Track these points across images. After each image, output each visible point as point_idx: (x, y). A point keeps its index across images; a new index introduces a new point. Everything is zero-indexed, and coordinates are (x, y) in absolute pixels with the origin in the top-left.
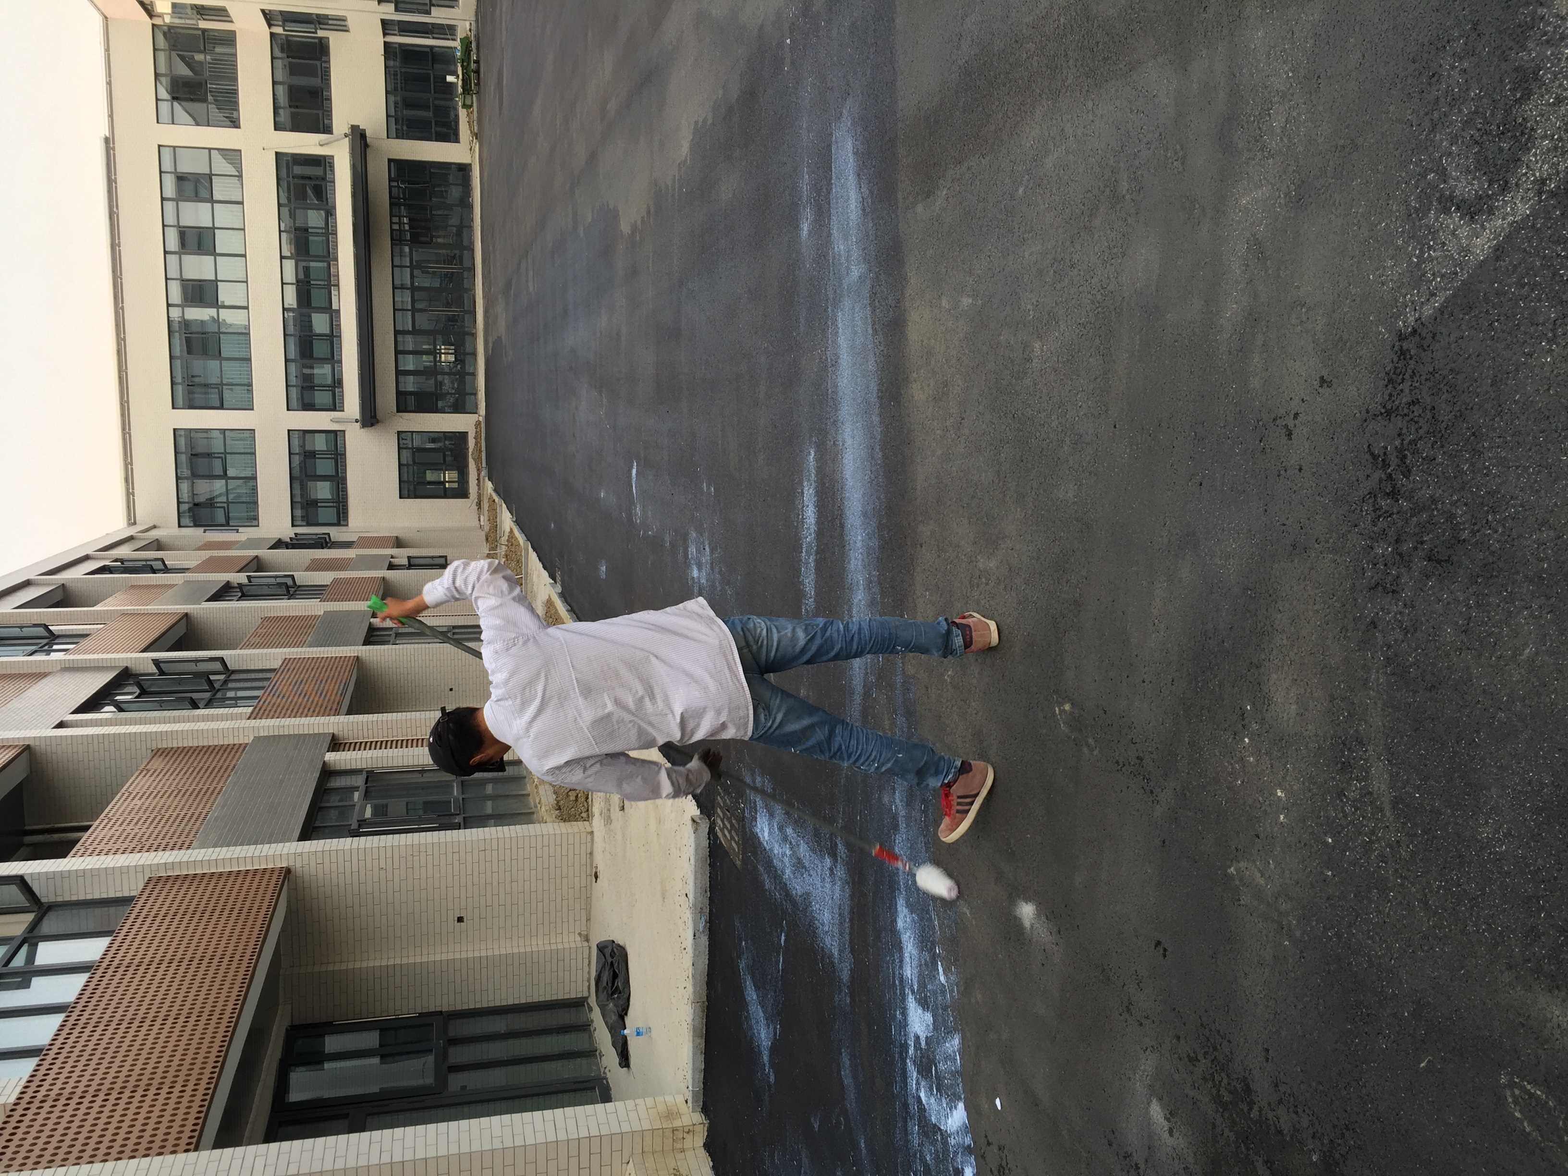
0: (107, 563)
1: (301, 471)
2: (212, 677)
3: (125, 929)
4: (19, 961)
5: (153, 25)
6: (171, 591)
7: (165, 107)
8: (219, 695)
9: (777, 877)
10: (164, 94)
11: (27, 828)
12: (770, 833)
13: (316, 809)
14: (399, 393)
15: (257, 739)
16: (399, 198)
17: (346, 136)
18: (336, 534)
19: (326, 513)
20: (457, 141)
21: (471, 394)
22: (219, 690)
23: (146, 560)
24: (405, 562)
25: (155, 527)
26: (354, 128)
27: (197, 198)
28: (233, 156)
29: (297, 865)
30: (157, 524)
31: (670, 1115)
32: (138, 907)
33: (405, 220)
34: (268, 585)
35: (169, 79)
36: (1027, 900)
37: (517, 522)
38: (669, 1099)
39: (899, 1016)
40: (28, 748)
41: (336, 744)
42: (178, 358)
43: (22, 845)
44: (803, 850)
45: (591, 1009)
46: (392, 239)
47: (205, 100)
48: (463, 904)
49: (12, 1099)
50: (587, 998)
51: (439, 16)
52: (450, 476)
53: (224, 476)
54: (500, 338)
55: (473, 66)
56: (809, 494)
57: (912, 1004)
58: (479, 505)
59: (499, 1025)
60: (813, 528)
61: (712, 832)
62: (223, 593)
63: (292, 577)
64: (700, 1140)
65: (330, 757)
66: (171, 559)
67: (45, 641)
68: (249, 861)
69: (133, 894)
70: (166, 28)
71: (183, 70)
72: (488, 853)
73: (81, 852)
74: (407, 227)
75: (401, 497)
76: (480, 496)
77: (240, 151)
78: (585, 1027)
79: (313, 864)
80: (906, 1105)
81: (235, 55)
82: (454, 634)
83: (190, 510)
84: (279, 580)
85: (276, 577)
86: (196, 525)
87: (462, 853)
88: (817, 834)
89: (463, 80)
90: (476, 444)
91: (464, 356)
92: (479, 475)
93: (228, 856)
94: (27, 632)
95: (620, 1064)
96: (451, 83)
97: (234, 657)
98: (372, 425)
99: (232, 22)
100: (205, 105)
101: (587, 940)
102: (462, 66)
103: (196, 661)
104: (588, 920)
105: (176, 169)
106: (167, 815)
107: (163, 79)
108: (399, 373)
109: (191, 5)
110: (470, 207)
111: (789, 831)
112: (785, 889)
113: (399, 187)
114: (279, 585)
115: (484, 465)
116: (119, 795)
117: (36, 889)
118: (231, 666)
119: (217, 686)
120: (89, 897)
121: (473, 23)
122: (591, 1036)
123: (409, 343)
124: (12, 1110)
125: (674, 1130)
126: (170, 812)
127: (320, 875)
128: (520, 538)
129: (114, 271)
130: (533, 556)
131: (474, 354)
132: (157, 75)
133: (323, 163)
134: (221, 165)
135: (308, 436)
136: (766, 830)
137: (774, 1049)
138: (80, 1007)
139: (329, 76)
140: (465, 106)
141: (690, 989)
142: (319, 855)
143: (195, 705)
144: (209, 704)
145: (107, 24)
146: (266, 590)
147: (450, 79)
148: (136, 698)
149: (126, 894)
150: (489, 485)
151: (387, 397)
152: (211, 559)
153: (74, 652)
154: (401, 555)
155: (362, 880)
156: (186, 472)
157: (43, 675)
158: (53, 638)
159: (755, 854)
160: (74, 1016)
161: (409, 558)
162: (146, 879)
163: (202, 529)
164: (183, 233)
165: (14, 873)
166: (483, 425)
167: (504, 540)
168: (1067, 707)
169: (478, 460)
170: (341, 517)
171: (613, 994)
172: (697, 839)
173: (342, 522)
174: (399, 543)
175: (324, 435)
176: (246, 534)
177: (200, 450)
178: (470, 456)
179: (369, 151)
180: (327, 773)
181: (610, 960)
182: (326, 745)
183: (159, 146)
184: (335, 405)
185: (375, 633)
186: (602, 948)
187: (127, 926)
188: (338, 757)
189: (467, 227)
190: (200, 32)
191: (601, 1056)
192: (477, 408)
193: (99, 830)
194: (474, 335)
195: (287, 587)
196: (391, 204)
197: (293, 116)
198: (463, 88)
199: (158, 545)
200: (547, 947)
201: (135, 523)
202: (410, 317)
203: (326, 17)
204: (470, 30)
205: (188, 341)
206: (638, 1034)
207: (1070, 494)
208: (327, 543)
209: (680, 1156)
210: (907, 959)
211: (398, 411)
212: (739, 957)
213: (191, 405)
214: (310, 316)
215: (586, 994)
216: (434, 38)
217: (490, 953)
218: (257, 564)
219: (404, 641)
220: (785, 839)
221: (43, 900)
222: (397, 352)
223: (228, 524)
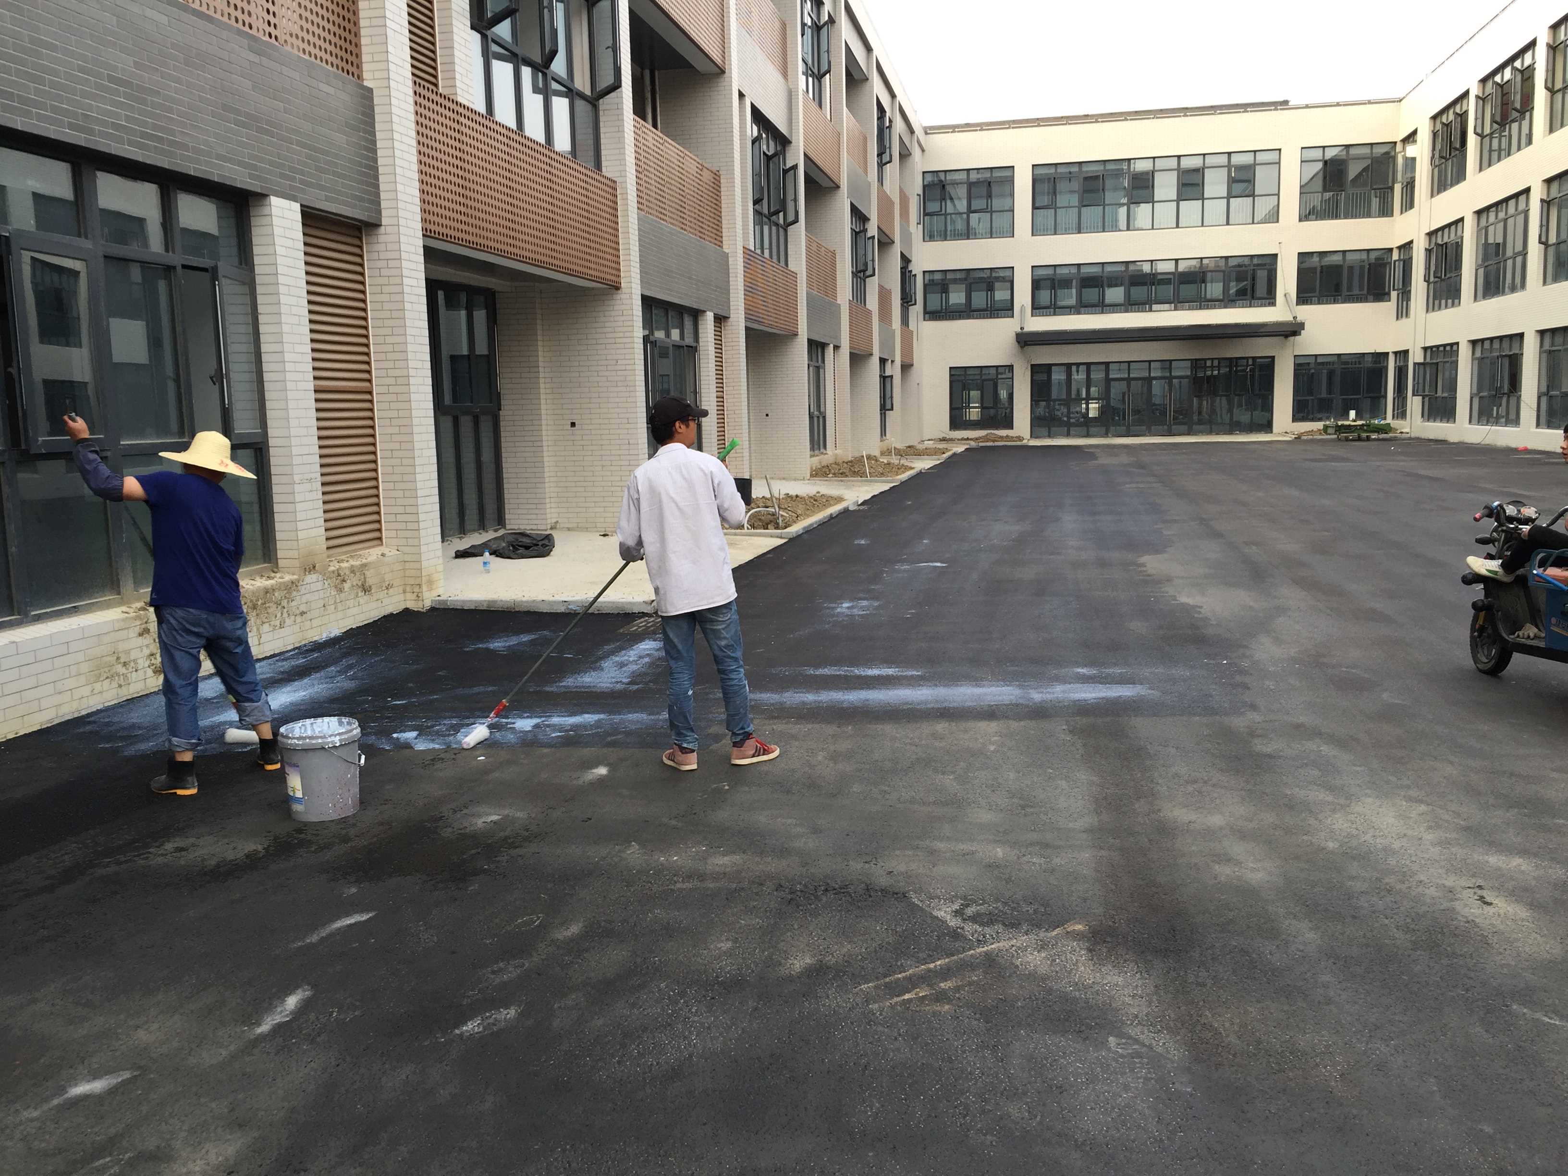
0: (888, 114)
1: (974, 278)
2: (781, 214)
3: (577, 167)
4: (555, 86)
5: (1395, 143)
6: (860, 171)
7: (1318, 154)
8: (765, 219)
9: (613, 653)
10: (1330, 154)
11: (657, 73)
12: (645, 649)
13: (666, 306)
14: (1050, 366)
15: (726, 256)
16: (1236, 366)
17: (1295, 318)
18: (916, 310)
19: (935, 301)
20: (1295, 419)
21: (1049, 432)
22: (770, 220)
23: (890, 148)
24: (888, 373)
25: (923, 151)
26: (1302, 326)
27: (1232, 181)
28: (1274, 217)
29: (622, 295)
30: (927, 152)
31: (430, 582)
32: (594, 176)
33: (1216, 373)
34: (865, 255)
35: (1345, 157)
36: (609, 771)
37: (920, 474)
38: (441, 583)
39: (526, 715)
40: (723, 72)
41: (720, 320)
42: (1080, 169)
43: (643, 69)
44: (634, 667)
45: (496, 531)
46: (1196, 360)
47: (1325, 189)
48: (586, 427)
49: (460, 100)
50: (505, 528)
51: (1414, 404)
52: (974, 413)
53: (970, 211)
54: (1096, 458)
55: (1364, 435)
56: (890, 671)
57: (535, 721)
58: (944, 440)
59: (487, 456)
60: (863, 674)
61: (644, 614)
62: (859, 216)
63: (873, 275)
64: (412, 605)
65: (710, 316)
66: (892, 170)
67: (816, 71)
68: (627, 257)
69: (604, 169)
70: (1393, 154)
71: (1353, 171)
72: (626, 447)
73: (637, 125)
74: (1209, 373)
75: (950, 368)
76: (951, 440)
77: (1278, 222)
78: (482, 526)
79: (622, 307)
80: (468, 718)
81: (1369, 216)
82: (818, 417)
83: (941, 181)
84: (870, 264)
85: (873, 260)
86: (924, 187)
87: (627, 426)
88: (645, 674)
89: (1349, 425)
90: (1002, 437)
91: (1086, 425)
92: (971, 439)
93: (631, 242)
94: (824, 56)
95: (458, 551)
96: (1348, 414)
97: (799, 234)
98: (1018, 342)
99: (1402, 213)
100: (1320, 189)
101: (552, 528)
102: (1363, 425)
103: (795, 200)
104: (569, 529)
105: (1259, 164)
106: (665, 189)
107: (1344, 153)
108: (1069, 366)
109: (1414, 177)
110: (1230, 432)
111: (647, 660)
112: (606, 656)
113: (1247, 365)
114: (866, 264)
115: (981, 444)
116: (682, 149)
117: (612, 95)
118: (791, 229)
119: (774, 218)
120: (602, 136)
121: (1408, 435)
122: (474, 531)
123: (1098, 375)
124: (453, 101)
125: (420, 585)
126: (667, 190)
127: (613, 313)
128: (904, 476)
129: (1161, 111)
130: (886, 487)
131: (1088, 435)
132: (1348, 147)
133: (1270, 298)
134: (1264, 206)
135: (1009, 284)
136: (647, 647)
137: (487, 649)
138: (522, 140)
139: (1353, 302)
140: (1326, 428)
141: (524, 599)
142: (630, 312)
143: (756, 202)
144: (757, 212)
145: (1394, 102)
146: (861, 252)
147: (1352, 414)
148: (764, 153)
149: (604, 164)
150: (960, 449)
151: (1045, 355)
152: (892, 203)
153: (806, 100)
154: (893, 370)
155: (608, 346)
156: (974, 176)
157: (785, 75)
158: (819, 77)
159: (628, 640)
160: (516, 137)
161: (891, 377)
162: (615, 179)
163: (921, 193)
164: (1199, 172)
165: (623, 78)
166: (1019, 443)
167: (904, 462)
168: (727, 787)
169: (986, 439)
170: (932, 315)
171: (512, 546)
172: (640, 603)
173: (927, 316)
174: (906, 367)
175: (1009, 298)
176: (916, 231)
177: (995, 189)
178: (989, 431)
179: (1282, 338)
180: (696, 314)
181: (540, 543)
182: (720, 312)
183: (1280, 150)
184: (1037, 308)
185: (819, 350)
186: (549, 538)
187: (580, 169)
188: (709, 322)
189: (1211, 428)
190: (1390, 185)
191: (461, 538)
192: (1036, 438)
193: (652, 136)
194: (1106, 435)
195: (864, 271)
196: (1230, 359)
197: (1313, 270)
198: (1342, 425)
199: (905, 155)
200: (547, 495)
201: (926, 133)
202: (1122, 376)
203: (1408, 299)
204: (1402, 433)
205: (1096, 178)
206: (485, 563)
207: (855, 790)
208: (907, 302)
209: (401, 589)
210: (564, 719)
211: (1032, 365)
212: (550, 631)
213: (1035, 181)
214: (1121, 285)
215: (508, 527)
216: (1394, 399)
217: (545, 448)
218: (885, 242)
219: (811, 373)
220: (640, 657)
221: (601, 101)
222: (1088, 365)
223: (925, 214)
